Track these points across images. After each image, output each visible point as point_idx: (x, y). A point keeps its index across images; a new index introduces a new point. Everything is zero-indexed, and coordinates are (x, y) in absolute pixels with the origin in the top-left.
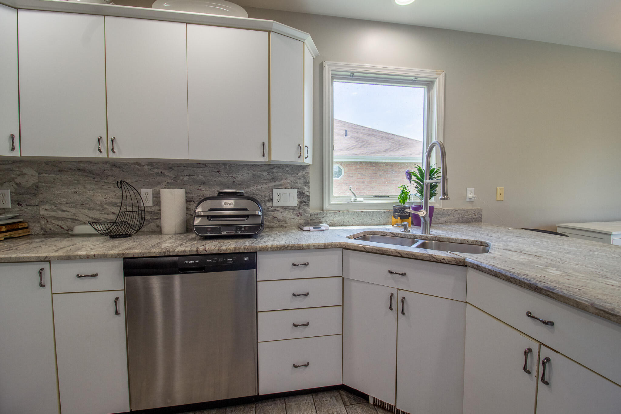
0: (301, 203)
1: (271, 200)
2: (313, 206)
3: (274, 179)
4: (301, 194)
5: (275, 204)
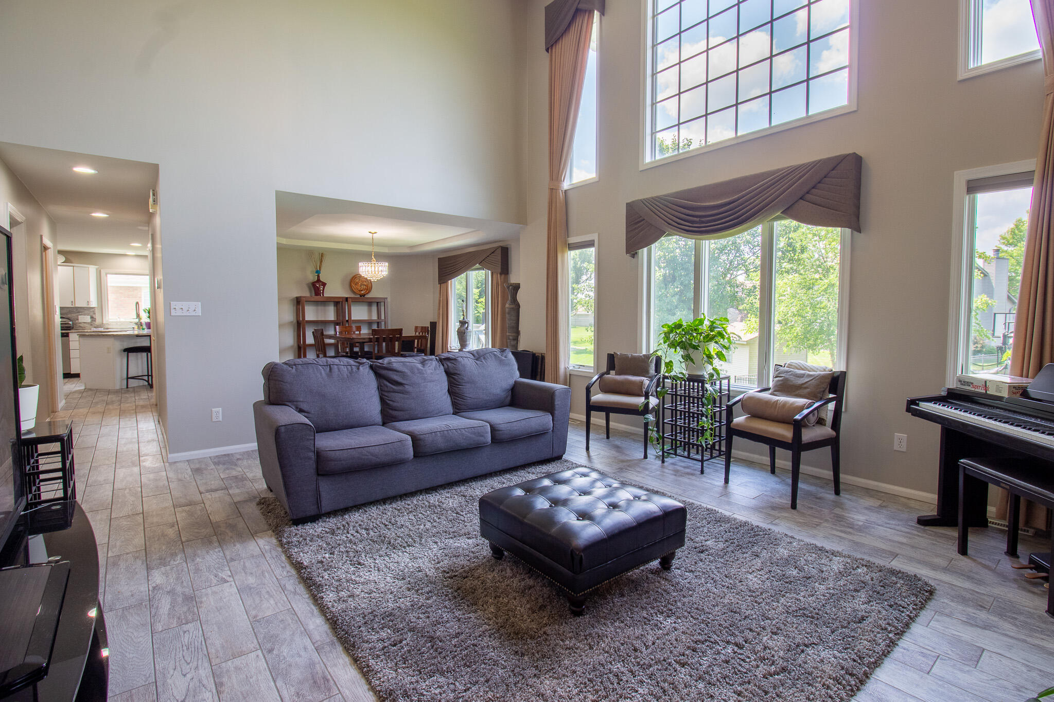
0: (92, 320)
1: (78, 320)
2: (98, 321)
3: (79, 312)
4: (92, 317)
5: (80, 321)
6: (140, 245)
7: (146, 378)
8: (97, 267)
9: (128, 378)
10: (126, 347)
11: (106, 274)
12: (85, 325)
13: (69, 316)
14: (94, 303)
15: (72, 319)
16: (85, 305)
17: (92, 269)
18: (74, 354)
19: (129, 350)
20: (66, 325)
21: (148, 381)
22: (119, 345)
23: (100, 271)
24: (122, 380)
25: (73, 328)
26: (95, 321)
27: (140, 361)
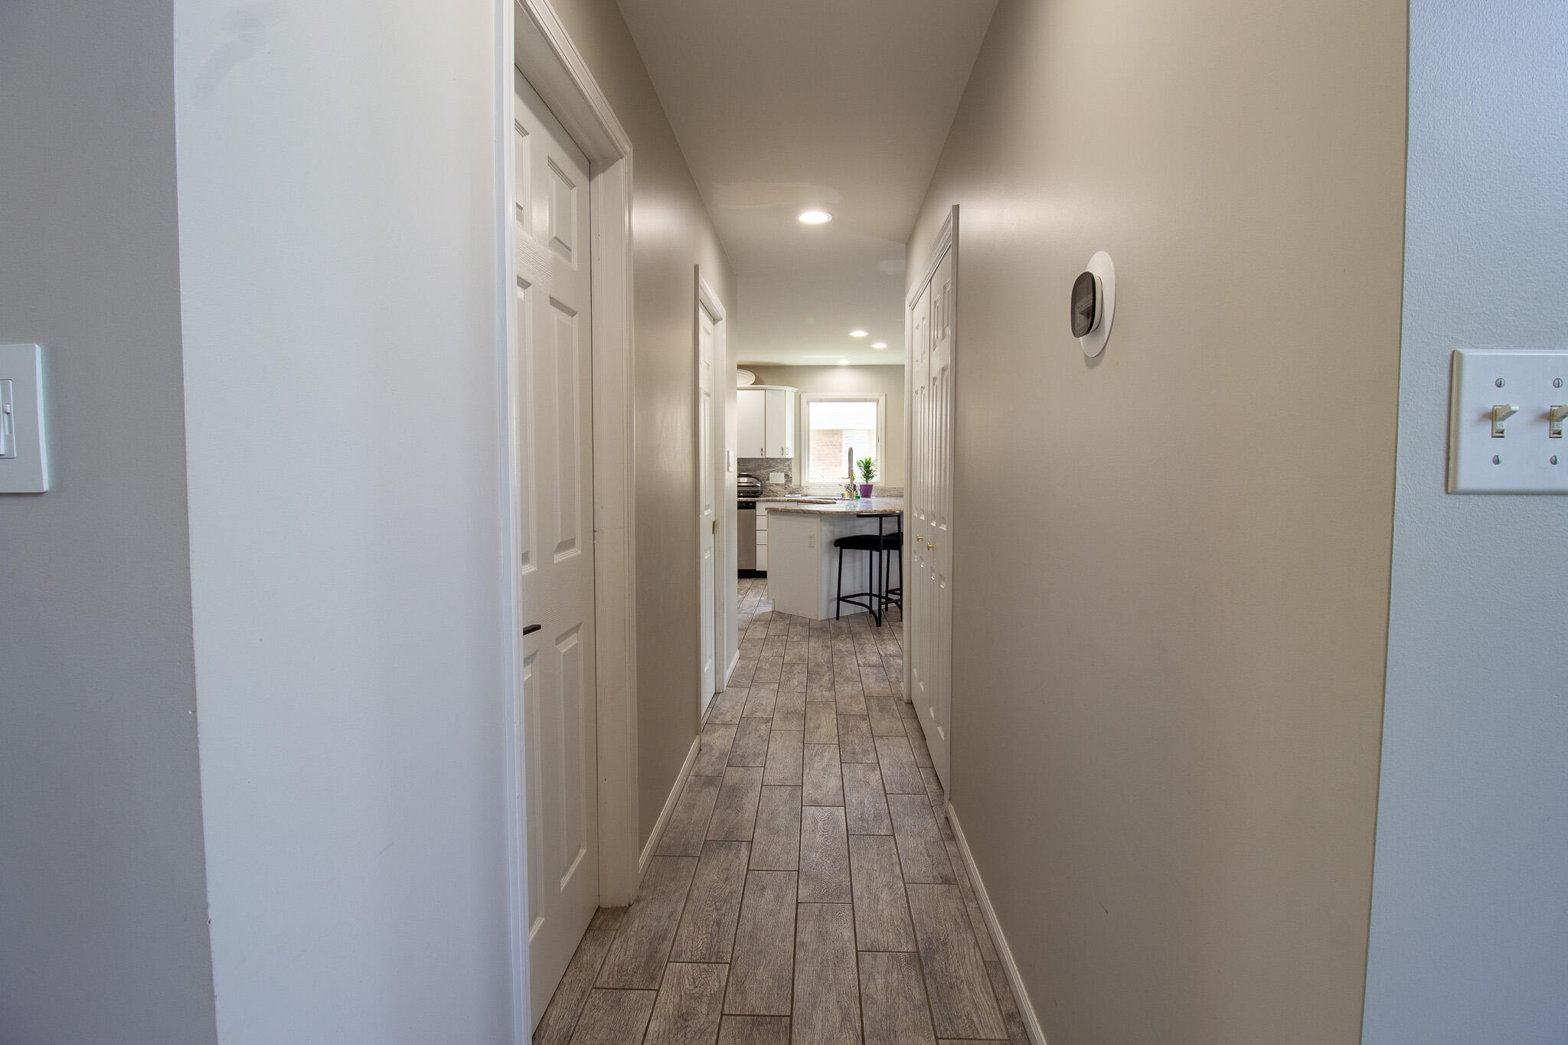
0: (787, 481)
1: (769, 479)
2: (794, 483)
3: (770, 467)
4: (787, 476)
5: (771, 482)
6: (885, 346)
7: (866, 600)
8: (797, 389)
9: (840, 599)
10: (838, 536)
11: (808, 402)
12: (777, 488)
13: (758, 473)
14: (790, 454)
15: (761, 478)
16: (777, 455)
17: (790, 392)
18: (761, 538)
19: (844, 544)
20: (753, 489)
21: (870, 608)
22: (825, 533)
23: (800, 396)
24: (830, 601)
25: (762, 493)
26: (790, 482)
27: (858, 564)
